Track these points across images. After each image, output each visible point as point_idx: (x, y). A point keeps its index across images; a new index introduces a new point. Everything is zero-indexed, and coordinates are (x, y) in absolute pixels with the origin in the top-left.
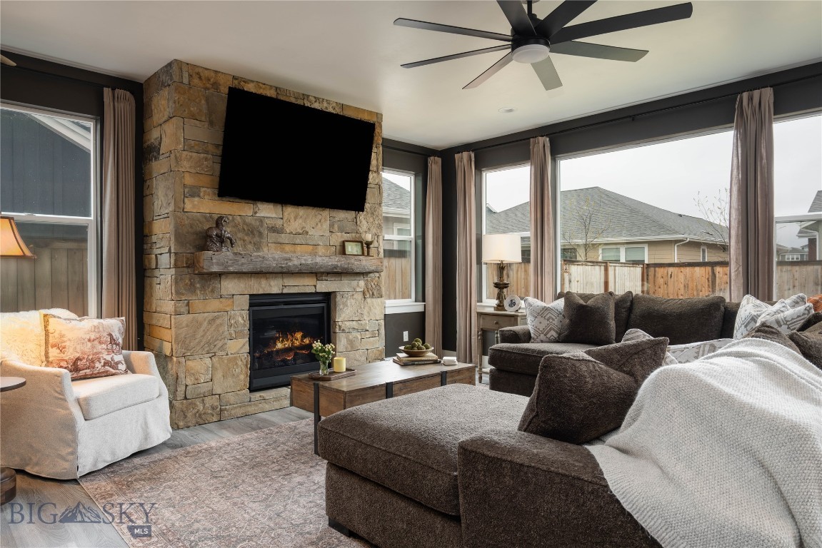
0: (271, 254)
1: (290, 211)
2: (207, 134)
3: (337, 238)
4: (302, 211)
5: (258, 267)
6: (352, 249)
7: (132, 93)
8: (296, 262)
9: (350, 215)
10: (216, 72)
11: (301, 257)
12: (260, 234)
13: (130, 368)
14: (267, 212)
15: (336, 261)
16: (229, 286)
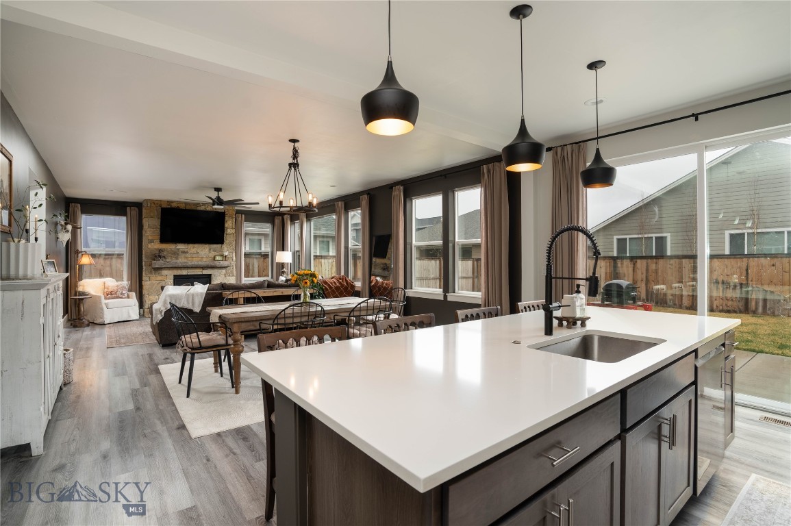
0: (181, 260)
1: (191, 246)
2: (156, 222)
3: (212, 254)
4: (196, 245)
5: (174, 266)
6: (218, 258)
7: (137, 207)
8: (190, 264)
9: (219, 246)
10: (161, 201)
11: (195, 262)
12: (178, 254)
13: (128, 297)
14: (181, 246)
15: (211, 264)
16: (165, 272)
